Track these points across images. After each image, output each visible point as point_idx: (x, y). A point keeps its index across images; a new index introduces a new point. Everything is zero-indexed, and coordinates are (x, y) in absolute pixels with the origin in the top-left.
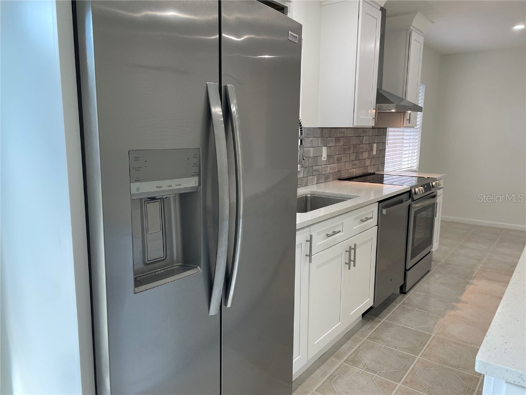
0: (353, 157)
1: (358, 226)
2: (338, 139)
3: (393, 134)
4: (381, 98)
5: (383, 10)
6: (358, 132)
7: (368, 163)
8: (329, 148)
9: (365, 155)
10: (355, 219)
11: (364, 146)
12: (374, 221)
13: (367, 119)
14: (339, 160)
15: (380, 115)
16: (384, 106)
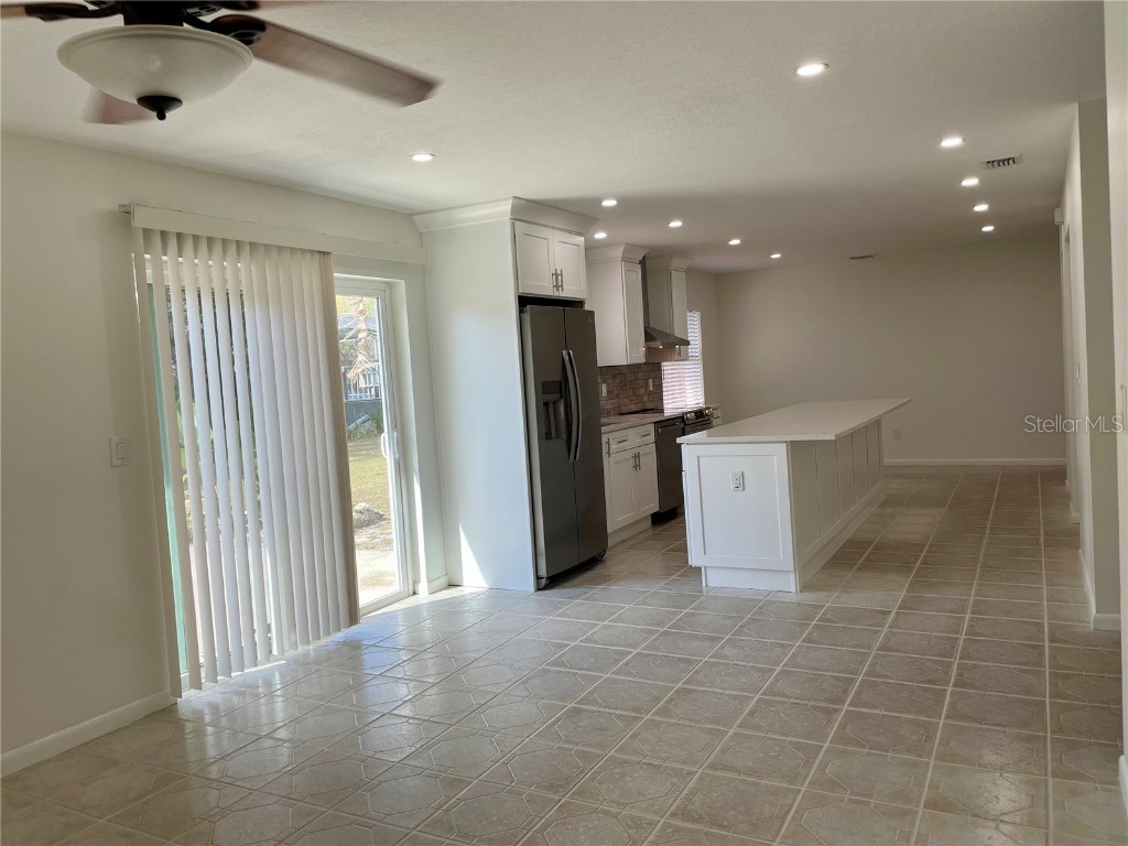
0: (630, 393)
1: (639, 441)
2: (614, 376)
3: (669, 369)
4: (649, 337)
5: (643, 263)
6: (633, 368)
7: (645, 398)
8: (608, 385)
9: (642, 391)
10: (637, 434)
11: (640, 382)
12: (652, 438)
13: (639, 357)
14: (618, 396)
15: (650, 351)
16: (653, 344)
